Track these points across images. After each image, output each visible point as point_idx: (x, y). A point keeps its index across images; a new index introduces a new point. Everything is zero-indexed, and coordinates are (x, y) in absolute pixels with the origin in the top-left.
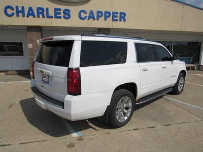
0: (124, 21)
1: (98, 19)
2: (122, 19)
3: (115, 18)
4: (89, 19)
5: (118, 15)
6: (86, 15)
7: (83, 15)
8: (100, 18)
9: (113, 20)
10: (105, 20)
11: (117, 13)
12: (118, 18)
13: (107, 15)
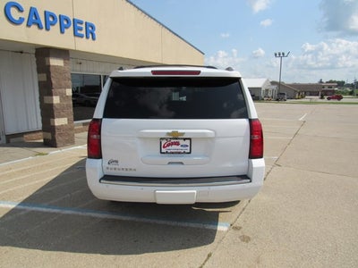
0: (94, 39)
1: (47, 29)
2: (90, 36)
3: (79, 32)
4: (28, 25)
5: (83, 26)
6: (21, 15)
7: (15, 14)
8: (51, 27)
9: (75, 35)
10: (62, 32)
11: (81, 23)
12: (83, 32)
13: (64, 23)
